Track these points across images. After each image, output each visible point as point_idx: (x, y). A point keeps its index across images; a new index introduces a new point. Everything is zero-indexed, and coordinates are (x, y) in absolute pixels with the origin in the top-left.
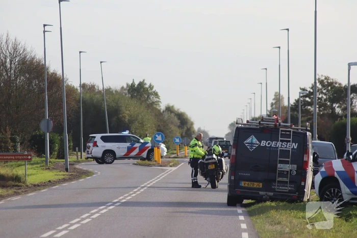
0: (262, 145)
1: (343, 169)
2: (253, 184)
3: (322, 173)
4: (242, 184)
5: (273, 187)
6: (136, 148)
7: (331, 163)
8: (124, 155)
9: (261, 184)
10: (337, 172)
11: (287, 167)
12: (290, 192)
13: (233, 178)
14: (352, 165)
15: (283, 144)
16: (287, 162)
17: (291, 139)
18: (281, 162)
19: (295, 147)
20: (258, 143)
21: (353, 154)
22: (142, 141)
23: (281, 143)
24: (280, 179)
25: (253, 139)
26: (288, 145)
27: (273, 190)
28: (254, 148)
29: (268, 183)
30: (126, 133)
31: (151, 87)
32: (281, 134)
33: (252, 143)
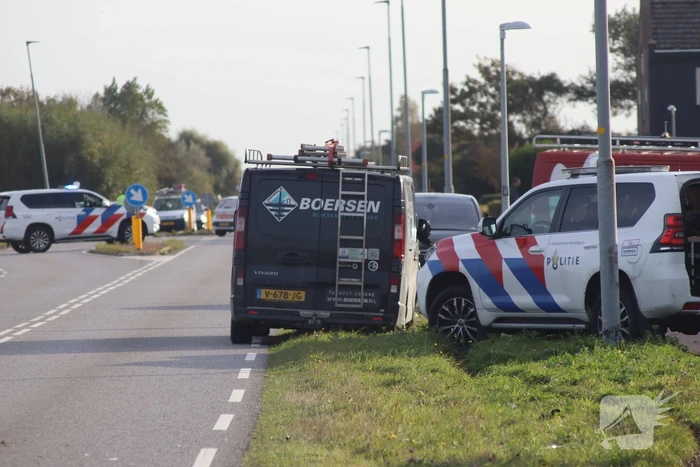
0: (301, 207)
1: (476, 256)
2: (286, 295)
3: (432, 265)
4: (262, 294)
5: (329, 299)
6: (95, 218)
7: (451, 243)
8: (72, 233)
9: (303, 294)
10: (465, 262)
11: (358, 255)
12: (367, 308)
13: (240, 282)
14: (495, 245)
15: (349, 204)
16: (358, 244)
17: (365, 193)
18: (346, 244)
19: (376, 210)
20: (293, 202)
21: (498, 220)
22: (107, 203)
23: (344, 202)
24: (345, 281)
25: (282, 196)
26: (360, 205)
27: (330, 307)
28: (286, 214)
29: (318, 291)
30: (74, 187)
31: (149, 93)
32: (344, 182)
33: (280, 205)
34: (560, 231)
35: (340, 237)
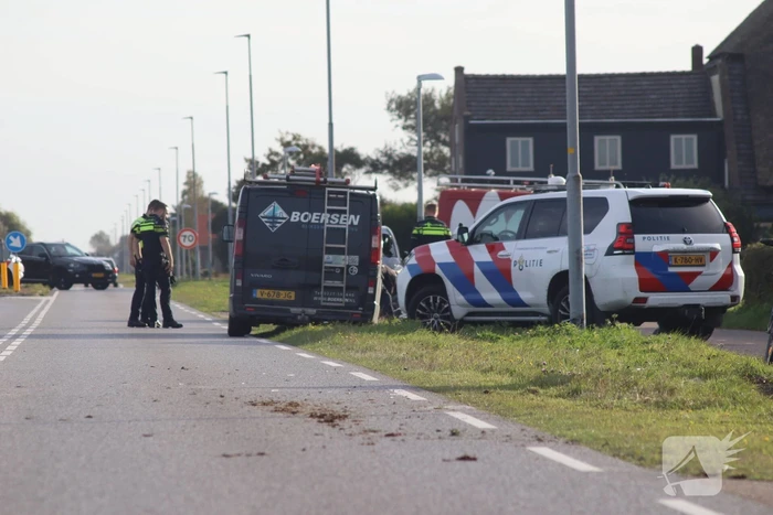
0: (292, 220)
1: (451, 259)
2: (279, 295)
3: (411, 268)
4: (258, 294)
5: (315, 298)
7: (428, 250)
9: (293, 294)
10: (441, 265)
11: (340, 261)
12: (348, 306)
13: (239, 283)
14: (467, 251)
15: (333, 217)
16: (340, 252)
17: (347, 208)
18: (330, 251)
19: (356, 223)
20: (285, 215)
21: (470, 230)
23: (328, 215)
24: (329, 283)
25: (275, 209)
26: (342, 219)
27: (316, 305)
28: (279, 225)
29: (306, 291)
32: (329, 198)
33: (273, 218)
34: (525, 238)
35: (325, 245)
